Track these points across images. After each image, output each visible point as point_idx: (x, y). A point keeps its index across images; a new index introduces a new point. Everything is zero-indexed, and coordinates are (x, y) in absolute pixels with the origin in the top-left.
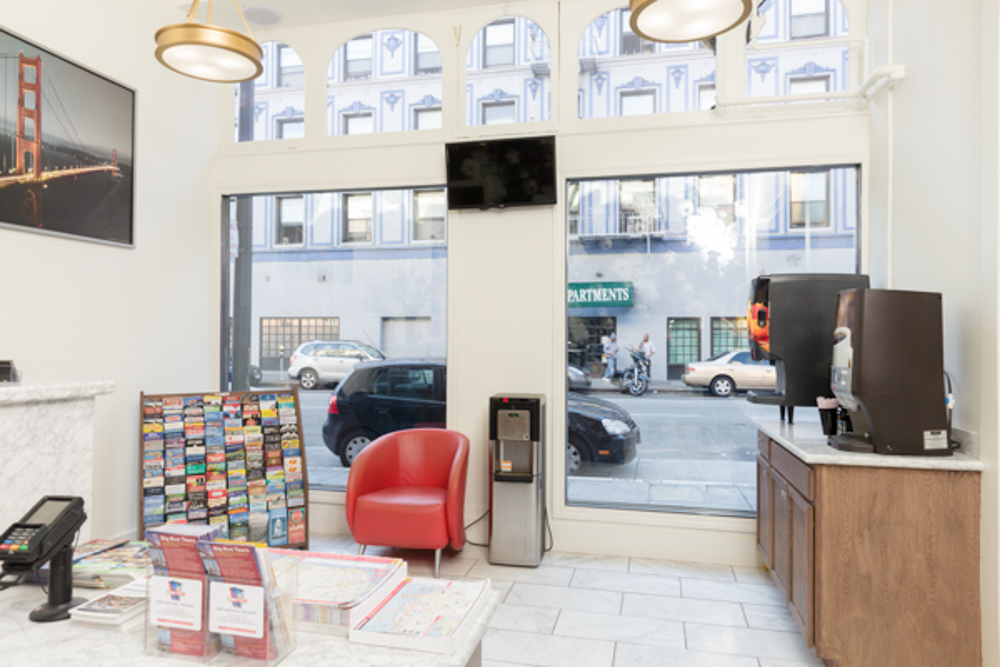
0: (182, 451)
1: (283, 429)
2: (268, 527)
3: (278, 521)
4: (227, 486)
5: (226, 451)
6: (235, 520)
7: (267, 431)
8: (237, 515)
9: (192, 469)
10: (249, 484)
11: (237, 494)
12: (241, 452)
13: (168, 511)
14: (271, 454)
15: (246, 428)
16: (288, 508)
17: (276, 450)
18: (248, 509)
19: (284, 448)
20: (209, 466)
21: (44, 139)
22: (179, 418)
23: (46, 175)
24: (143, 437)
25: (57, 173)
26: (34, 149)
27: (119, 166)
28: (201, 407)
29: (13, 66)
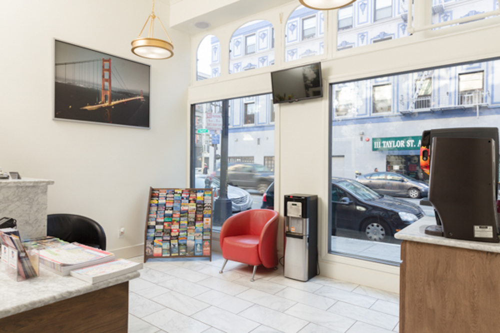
0: (163, 212)
1: (205, 205)
2: (194, 247)
3: (199, 245)
4: (180, 228)
5: (181, 213)
6: (181, 242)
7: (198, 206)
8: (182, 240)
9: (166, 219)
10: (188, 228)
11: (183, 231)
12: (186, 214)
13: (156, 235)
14: (198, 216)
15: (190, 204)
16: (203, 240)
17: (201, 214)
18: (187, 239)
19: (205, 214)
20: (173, 219)
21: (113, 89)
22: (164, 198)
23: (113, 103)
24: (150, 205)
25: (117, 102)
26: (108, 93)
27: (144, 96)
28: (173, 194)
29: (100, 63)
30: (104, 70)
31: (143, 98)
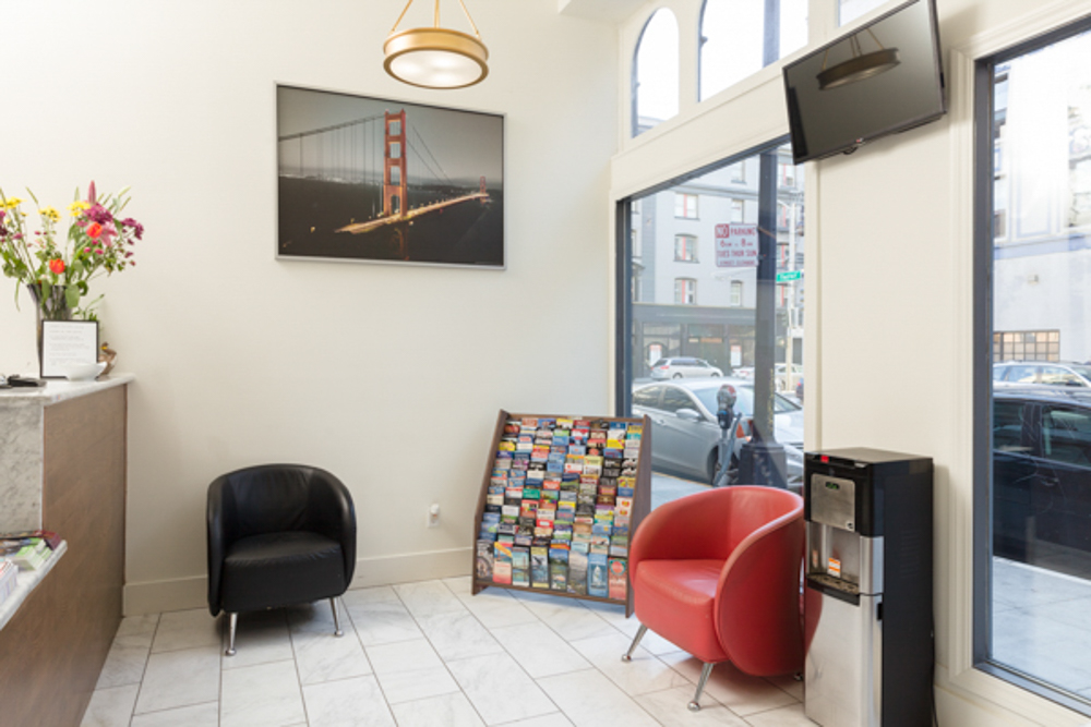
0: (522, 473)
1: (625, 463)
2: (586, 572)
3: (598, 569)
4: (556, 518)
5: (563, 480)
6: (554, 555)
7: (608, 463)
8: (558, 550)
9: (529, 492)
10: (576, 519)
11: (563, 528)
12: (575, 483)
13: (500, 531)
14: (604, 490)
15: (589, 457)
16: (609, 556)
17: (610, 486)
18: (570, 547)
19: (621, 486)
20: (544, 493)
21: (410, 182)
22: (530, 439)
23: (411, 213)
24: (496, 455)
25: (422, 210)
26: (400, 192)
27: (488, 191)
28: (552, 430)
29: (380, 125)
30: (388, 138)
31: (486, 195)
